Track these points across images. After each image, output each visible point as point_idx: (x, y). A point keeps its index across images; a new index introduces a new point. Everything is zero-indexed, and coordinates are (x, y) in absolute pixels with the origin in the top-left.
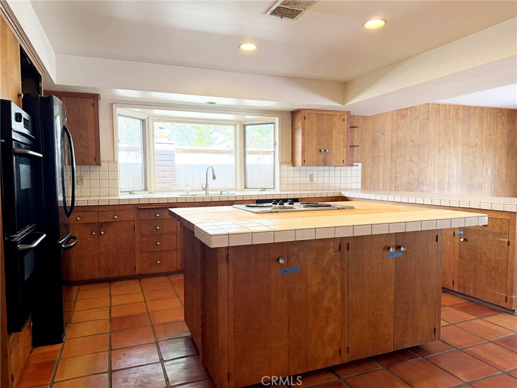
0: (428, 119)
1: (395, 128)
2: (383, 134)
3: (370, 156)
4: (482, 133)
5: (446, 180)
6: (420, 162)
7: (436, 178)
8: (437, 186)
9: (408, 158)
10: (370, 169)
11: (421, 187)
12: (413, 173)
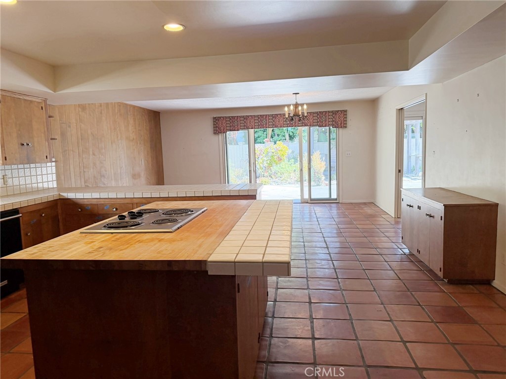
0: (101, 113)
1: (79, 120)
2: (70, 126)
3: (61, 151)
4: (136, 129)
5: (119, 171)
6: (100, 156)
7: (112, 171)
8: (113, 178)
9: (91, 153)
10: (62, 165)
11: (103, 180)
12: (96, 167)
